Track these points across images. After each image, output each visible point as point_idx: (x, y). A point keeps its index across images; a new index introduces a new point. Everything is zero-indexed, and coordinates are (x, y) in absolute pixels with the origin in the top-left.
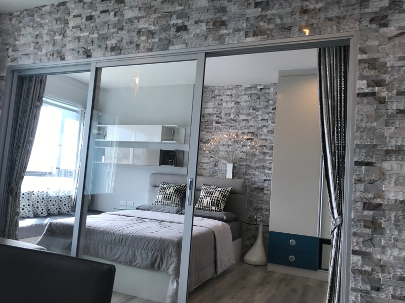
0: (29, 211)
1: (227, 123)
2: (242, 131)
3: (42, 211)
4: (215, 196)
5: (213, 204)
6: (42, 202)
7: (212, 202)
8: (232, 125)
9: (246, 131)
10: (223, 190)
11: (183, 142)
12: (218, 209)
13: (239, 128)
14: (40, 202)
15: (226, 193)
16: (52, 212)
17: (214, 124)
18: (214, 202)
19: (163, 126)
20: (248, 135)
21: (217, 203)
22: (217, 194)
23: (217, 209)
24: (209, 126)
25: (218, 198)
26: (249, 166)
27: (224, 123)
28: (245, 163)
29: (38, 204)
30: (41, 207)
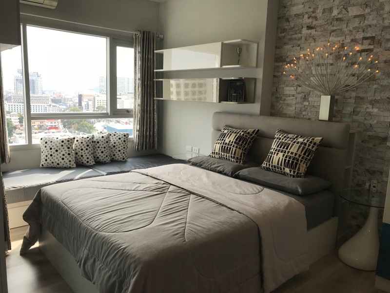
0: (70, 161)
1: (326, 27)
2: (352, 37)
3: (87, 160)
4: (291, 151)
5: (287, 164)
6: (87, 149)
7: (285, 160)
8: (334, 28)
9: (360, 36)
10: (305, 141)
11: (255, 66)
12: (294, 172)
13: (348, 32)
14: (84, 149)
15: (310, 147)
16: (102, 160)
17: (305, 31)
18: (289, 161)
19: (223, 44)
20: (362, 44)
21: (292, 162)
22: (294, 149)
23: (292, 173)
24: (296, 36)
25: (296, 154)
26: (362, 98)
27: (321, 26)
28: (354, 94)
29: (83, 151)
30: (86, 156)
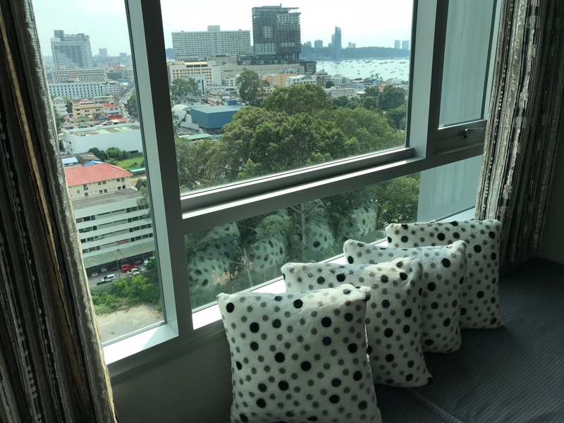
3: (408, 371)
6: (406, 329)
14: (398, 330)
29: (392, 340)
30: (406, 355)
